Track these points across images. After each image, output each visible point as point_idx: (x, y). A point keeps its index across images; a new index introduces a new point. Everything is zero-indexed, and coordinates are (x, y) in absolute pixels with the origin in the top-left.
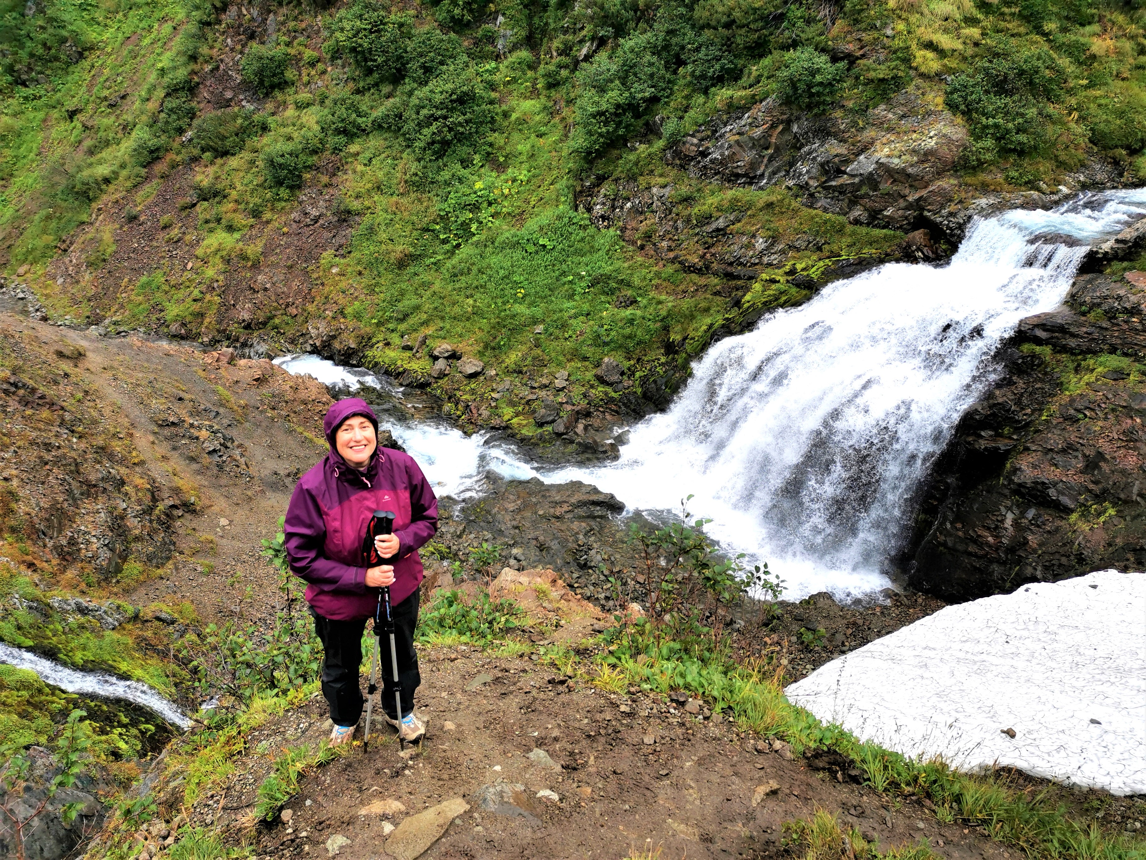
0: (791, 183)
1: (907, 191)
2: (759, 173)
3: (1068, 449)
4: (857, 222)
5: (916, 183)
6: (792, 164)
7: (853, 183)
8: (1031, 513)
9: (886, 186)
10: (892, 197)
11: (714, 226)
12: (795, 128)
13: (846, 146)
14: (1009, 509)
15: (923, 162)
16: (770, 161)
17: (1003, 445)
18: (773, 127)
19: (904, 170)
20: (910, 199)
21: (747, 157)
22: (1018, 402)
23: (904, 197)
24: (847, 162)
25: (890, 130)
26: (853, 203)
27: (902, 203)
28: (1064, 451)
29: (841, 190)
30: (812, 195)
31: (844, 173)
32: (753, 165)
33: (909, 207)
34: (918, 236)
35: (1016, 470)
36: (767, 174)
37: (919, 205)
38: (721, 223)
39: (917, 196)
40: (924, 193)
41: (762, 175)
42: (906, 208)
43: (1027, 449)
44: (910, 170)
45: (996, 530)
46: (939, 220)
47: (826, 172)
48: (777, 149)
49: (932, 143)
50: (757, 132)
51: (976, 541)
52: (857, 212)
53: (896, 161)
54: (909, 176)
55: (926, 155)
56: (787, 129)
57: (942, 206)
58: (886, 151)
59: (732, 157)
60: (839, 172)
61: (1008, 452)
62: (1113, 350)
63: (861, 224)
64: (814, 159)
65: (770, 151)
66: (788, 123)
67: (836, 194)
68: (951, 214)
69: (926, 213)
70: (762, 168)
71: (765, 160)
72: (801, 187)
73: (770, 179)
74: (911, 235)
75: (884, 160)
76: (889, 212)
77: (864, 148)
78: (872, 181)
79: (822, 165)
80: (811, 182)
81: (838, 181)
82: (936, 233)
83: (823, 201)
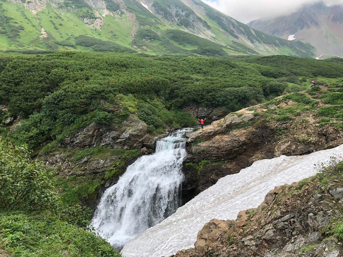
0: (103, 144)
1: (138, 139)
2: (92, 144)
5: (140, 137)
6: (101, 139)
7: (123, 140)
9: (133, 139)
10: (135, 142)
11: (83, 161)
12: (101, 130)
13: (118, 132)
15: (141, 132)
18: (95, 131)
19: (137, 134)
21: (89, 140)
23: (138, 141)
24: (119, 136)
25: (128, 126)
26: (124, 145)
27: (138, 142)
28: (206, 183)
29: (120, 142)
30: (112, 146)
31: (119, 138)
32: (91, 142)
33: (140, 142)
34: (145, 149)
37: (142, 142)
38: (86, 159)
39: (141, 140)
40: (143, 139)
41: (94, 144)
44: (138, 134)
46: (149, 144)
47: (114, 139)
48: (97, 136)
49: (140, 128)
50: (91, 133)
52: (126, 147)
53: (134, 133)
54: (138, 135)
55: (141, 130)
56: (99, 131)
57: (149, 141)
58: (130, 131)
59: (83, 141)
63: (128, 150)
64: (109, 137)
65: (95, 137)
66: (99, 129)
67: (119, 144)
68: (151, 142)
69: (145, 143)
70: (93, 142)
71: (94, 140)
72: (107, 144)
73: (96, 145)
74: (142, 149)
75: (131, 133)
76: (135, 145)
77: (124, 132)
78: (129, 139)
79: (112, 138)
80: (111, 143)
81: (119, 140)
82: (148, 147)
83: (116, 147)
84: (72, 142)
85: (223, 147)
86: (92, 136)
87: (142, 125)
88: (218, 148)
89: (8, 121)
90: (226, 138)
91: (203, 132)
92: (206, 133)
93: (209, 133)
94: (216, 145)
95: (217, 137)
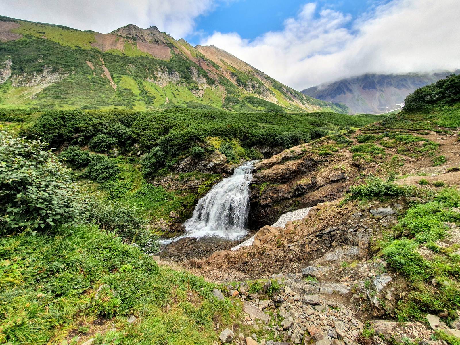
0: (197, 170)
3: (267, 197)
4: (213, 174)
6: (196, 166)
7: (211, 167)
8: (266, 209)
9: (217, 167)
10: (218, 168)
11: (185, 180)
12: (196, 160)
14: (262, 210)
17: (257, 200)
18: (192, 161)
21: (188, 166)
22: (256, 193)
24: (208, 164)
25: (214, 158)
26: (211, 171)
28: (266, 198)
29: (209, 169)
30: (203, 171)
32: (189, 168)
33: (221, 169)
34: (224, 174)
35: (261, 203)
37: (223, 169)
38: (186, 179)
41: (191, 170)
43: (261, 200)
45: (262, 214)
46: (227, 170)
47: (204, 167)
48: (193, 164)
49: (222, 159)
50: (189, 162)
51: (260, 217)
52: (212, 172)
54: (220, 164)
55: (222, 161)
56: (194, 161)
59: (185, 167)
60: (207, 166)
62: (265, 182)
66: (194, 160)
67: (207, 170)
68: (229, 169)
71: (191, 167)
73: (193, 170)
75: (216, 163)
76: (218, 171)
77: (211, 162)
78: (214, 166)
79: (203, 166)
80: (202, 169)
81: (207, 168)
82: (227, 173)
83: (205, 172)
84: (178, 168)
85: (279, 173)
86: (190, 164)
87: (223, 157)
88: (275, 174)
89: (139, 153)
90: (281, 167)
93: (269, 163)
94: (274, 172)
95: (275, 166)
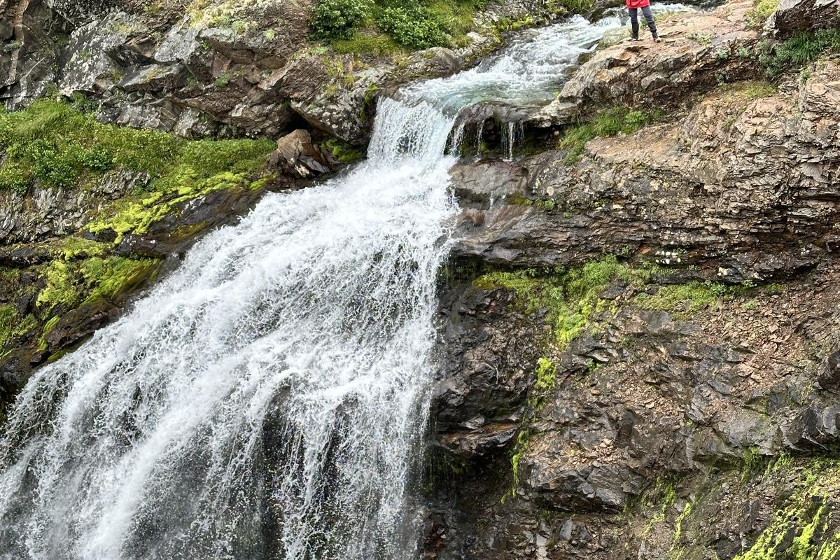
0: (67, 91)
1: (255, 76)
2: (8, 82)
3: (588, 417)
4: (194, 135)
5: (267, 62)
7: (170, 76)
8: (568, 528)
9: (223, 75)
10: (235, 89)
13: (143, 19)
14: (536, 531)
15: (267, 28)
16: (23, 57)
17: (501, 435)
19: (241, 43)
20: (264, 86)
22: (503, 365)
23: (255, 85)
24: (151, 43)
26: (179, 107)
27: (256, 97)
28: (583, 420)
29: (154, 89)
31: (151, 61)
34: (292, 142)
35: (528, 469)
36: (23, 82)
37: (279, 95)
39: (273, 82)
40: (283, 74)
41: (16, 85)
42: (264, 101)
43: (534, 432)
44: (252, 43)
46: (316, 111)
47: (119, 65)
48: (30, 38)
52: (188, 122)
53: (227, 32)
54: (252, 51)
55: (270, 17)
57: (315, 90)
58: (207, 17)
60: (144, 62)
61: (511, 443)
62: (601, 256)
63: (202, 137)
64: (97, 45)
65: (21, 43)
67: (148, 96)
68: (332, 100)
69: (295, 105)
70: (13, 74)
71: (15, 59)
72: (89, 94)
73: (31, 89)
74: (282, 141)
75: (208, 33)
76: (239, 111)
78: (199, 68)
79: (113, 54)
80: (102, 85)
81: (144, 75)
82: (317, 132)
83: (131, 112)
91: (633, 60)
92: (650, 71)
93: (666, 68)
